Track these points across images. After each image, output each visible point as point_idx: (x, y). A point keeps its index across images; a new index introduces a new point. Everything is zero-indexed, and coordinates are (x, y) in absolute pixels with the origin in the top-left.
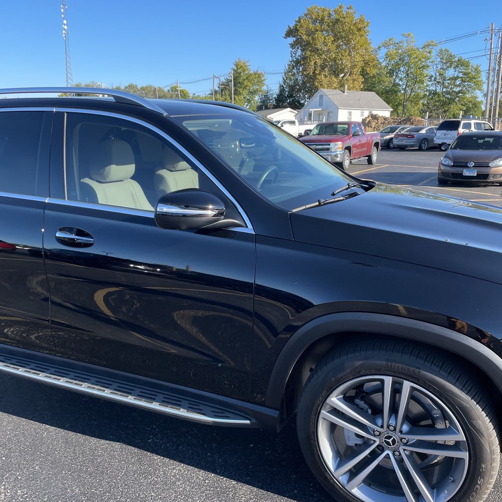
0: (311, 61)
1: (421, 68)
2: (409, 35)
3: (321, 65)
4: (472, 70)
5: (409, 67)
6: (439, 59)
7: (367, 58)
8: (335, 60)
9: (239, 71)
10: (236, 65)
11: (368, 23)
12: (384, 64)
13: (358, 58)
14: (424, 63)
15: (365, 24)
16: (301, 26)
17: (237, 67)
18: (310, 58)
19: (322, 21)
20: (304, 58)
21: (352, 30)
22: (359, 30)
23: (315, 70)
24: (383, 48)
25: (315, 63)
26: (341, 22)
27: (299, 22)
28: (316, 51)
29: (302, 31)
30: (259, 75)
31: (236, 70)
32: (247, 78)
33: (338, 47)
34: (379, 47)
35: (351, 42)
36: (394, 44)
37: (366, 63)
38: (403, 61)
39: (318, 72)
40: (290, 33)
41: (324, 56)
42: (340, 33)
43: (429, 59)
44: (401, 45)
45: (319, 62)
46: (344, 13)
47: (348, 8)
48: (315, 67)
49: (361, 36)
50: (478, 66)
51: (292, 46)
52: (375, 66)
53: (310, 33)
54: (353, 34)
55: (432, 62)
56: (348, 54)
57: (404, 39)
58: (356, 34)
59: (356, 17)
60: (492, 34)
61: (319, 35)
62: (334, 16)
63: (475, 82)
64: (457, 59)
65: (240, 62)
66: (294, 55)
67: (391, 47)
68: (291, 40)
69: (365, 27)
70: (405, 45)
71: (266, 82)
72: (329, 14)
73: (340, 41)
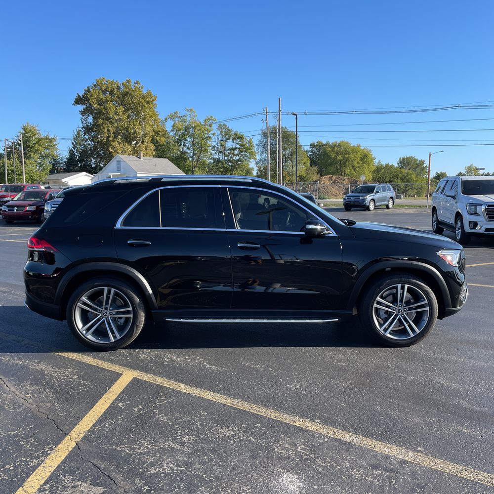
0: (104, 128)
1: (205, 139)
2: (191, 110)
3: (114, 133)
4: (246, 142)
5: (194, 138)
6: (219, 132)
7: (156, 129)
8: (127, 129)
9: (28, 135)
10: (24, 129)
11: (155, 98)
12: (172, 134)
13: (149, 129)
14: (206, 135)
15: (153, 98)
16: (91, 96)
17: (26, 131)
18: (103, 126)
19: (112, 93)
20: (95, 124)
21: (142, 102)
22: (148, 103)
23: (109, 137)
24: (169, 120)
25: (108, 130)
26: (130, 94)
27: (89, 91)
28: (108, 119)
29: (93, 100)
30: (50, 139)
31: (25, 134)
32: (37, 142)
33: (129, 116)
34: (166, 119)
35: (140, 113)
36: (179, 117)
37: (157, 133)
38: (189, 132)
39: (111, 139)
40: (79, 101)
41: (116, 125)
42: (129, 104)
43: (210, 131)
44: (185, 118)
45: (112, 130)
46: (133, 87)
47: (135, 83)
48: (108, 134)
49: (150, 109)
50: (251, 139)
51: (83, 113)
52: (164, 135)
53: (101, 103)
54: (142, 106)
55: (213, 134)
56: (139, 124)
57: (188, 113)
58: (145, 106)
59: (144, 92)
61: (110, 105)
62: (122, 88)
63: (250, 153)
64: (233, 133)
65: (28, 126)
66: (84, 122)
67: (177, 119)
68: (81, 107)
69: (153, 101)
70: (189, 118)
71: (58, 147)
72: (118, 86)
73: (130, 112)
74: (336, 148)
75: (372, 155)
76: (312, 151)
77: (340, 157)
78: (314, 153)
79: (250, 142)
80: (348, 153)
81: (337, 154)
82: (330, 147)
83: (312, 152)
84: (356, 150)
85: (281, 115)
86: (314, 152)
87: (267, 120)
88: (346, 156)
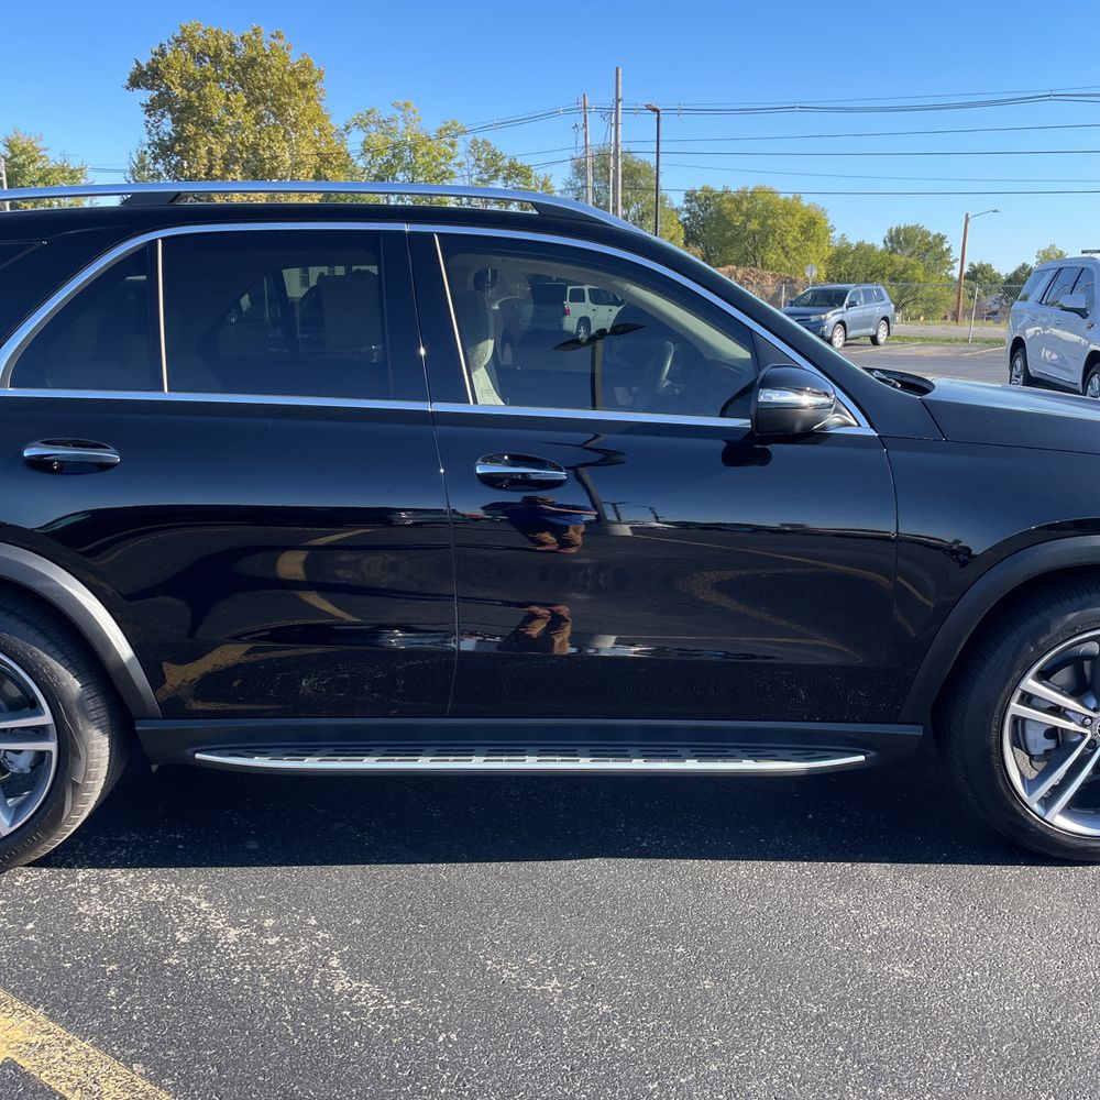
0: (198, 147)
1: (439, 176)
2: (406, 105)
3: (223, 158)
4: (537, 185)
5: (414, 173)
6: (472, 159)
7: (324, 150)
8: (254, 148)
9: (20, 160)
10: (10, 146)
11: (321, 74)
12: (361, 163)
13: (306, 149)
14: (443, 167)
15: (315, 74)
16: (168, 66)
17: (13, 152)
18: (195, 141)
19: (216, 59)
20: (180, 138)
21: (288, 85)
22: (303, 86)
23: (211, 168)
24: (354, 129)
25: (210, 152)
26: (261, 64)
27: (163, 54)
28: (208, 123)
29: (173, 78)
30: (71, 172)
31: (11, 158)
32: (41, 179)
33: (259, 119)
34: (348, 127)
35: (286, 110)
36: (379, 123)
37: (325, 159)
38: (401, 159)
39: (218, 173)
40: (136, 81)
41: (228, 139)
42: (259, 88)
43: (451, 158)
44: (393, 125)
45: (219, 151)
46: (266, 46)
47: (272, 36)
48: (210, 161)
49: (308, 101)
50: (547, 179)
51: (150, 109)
52: (343, 167)
53: (189, 82)
54: (291, 94)
55: (459, 165)
56: (284, 136)
57: (399, 114)
58: (296, 94)
59: (294, 58)
60: (585, 116)
61: (212, 89)
62: (243, 51)
64: (506, 163)
65: (18, 138)
66: (154, 131)
67: (373, 128)
68: (145, 95)
69: (314, 82)
70: (401, 125)
72: (231, 44)
73: (261, 107)
74: (745, 203)
75: (827, 220)
76: (688, 210)
77: (754, 225)
78: (694, 215)
79: (544, 184)
80: (774, 215)
81: (748, 216)
82: (732, 200)
83: (690, 213)
84: (789, 209)
85: (620, 115)
86: (694, 213)
87: (585, 126)
88: (770, 222)
